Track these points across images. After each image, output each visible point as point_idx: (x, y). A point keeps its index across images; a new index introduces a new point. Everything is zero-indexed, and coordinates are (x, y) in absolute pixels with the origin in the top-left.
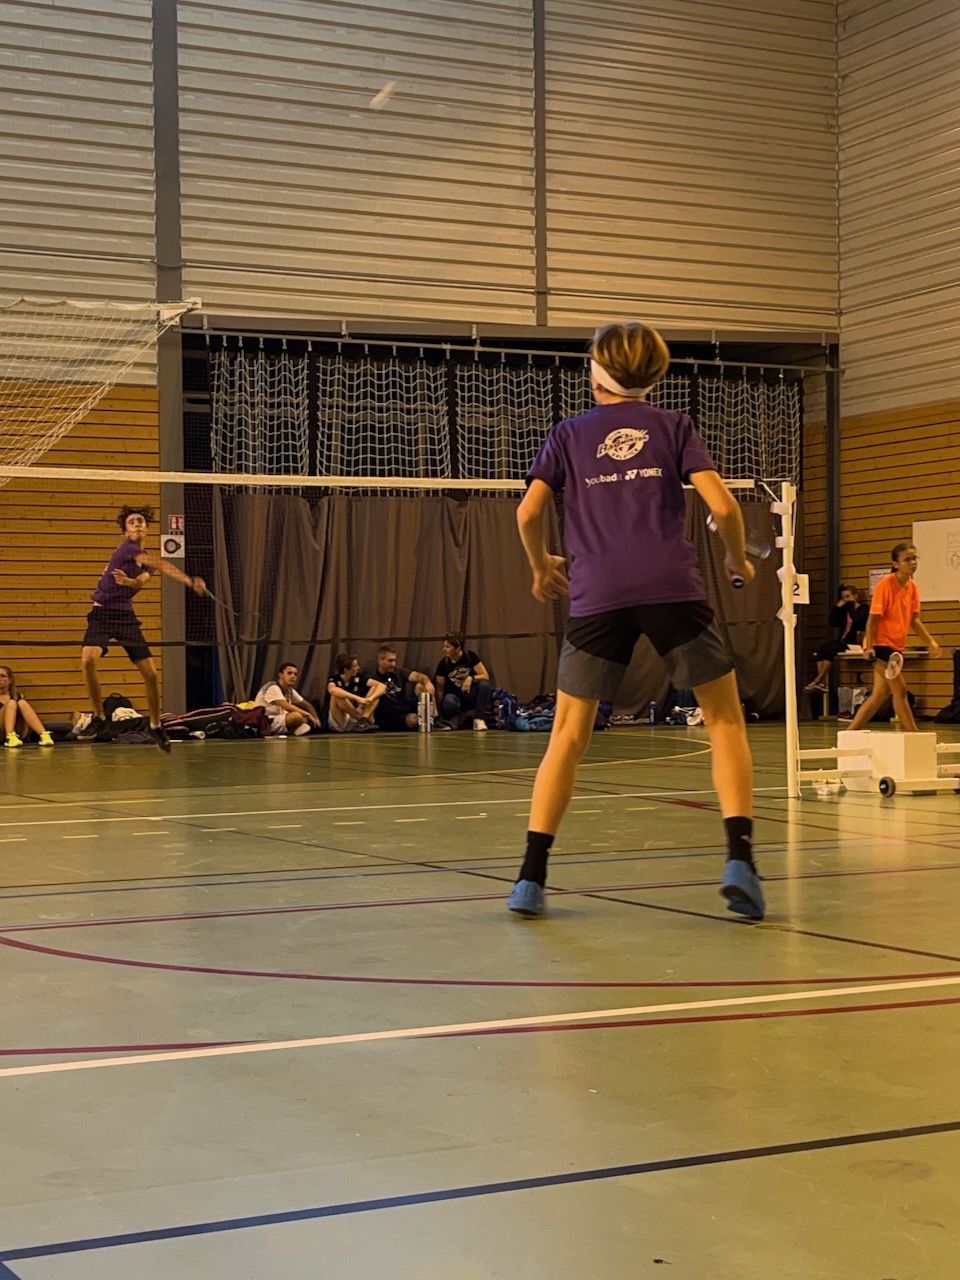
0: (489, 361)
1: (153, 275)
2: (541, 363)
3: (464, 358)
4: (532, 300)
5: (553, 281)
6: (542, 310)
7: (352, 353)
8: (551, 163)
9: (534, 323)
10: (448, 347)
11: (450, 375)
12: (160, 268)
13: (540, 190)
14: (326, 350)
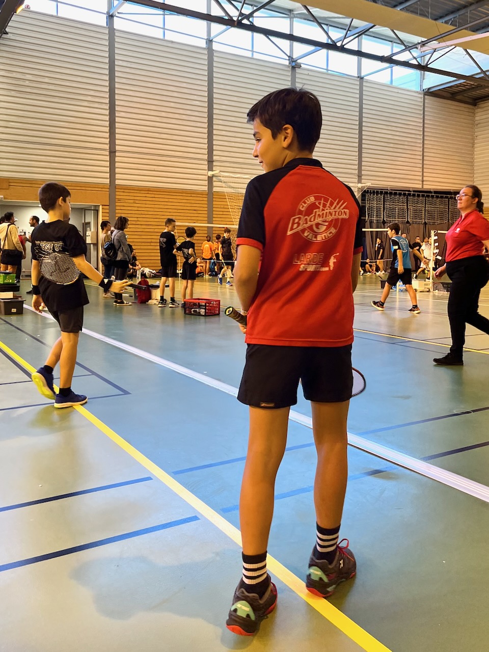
0: (414, 195)
1: (357, 178)
2: (423, 196)
3: (409, 195)
4: (421, 183)
5: (425, 179)
6: (423, 184)
7: (391, 193)
8: (425, 154)
9: (421, 187)
10: (407, 192)
11: (407, 198)
12: (358, 176)
13: (423, 160)
14: (386, 193)
